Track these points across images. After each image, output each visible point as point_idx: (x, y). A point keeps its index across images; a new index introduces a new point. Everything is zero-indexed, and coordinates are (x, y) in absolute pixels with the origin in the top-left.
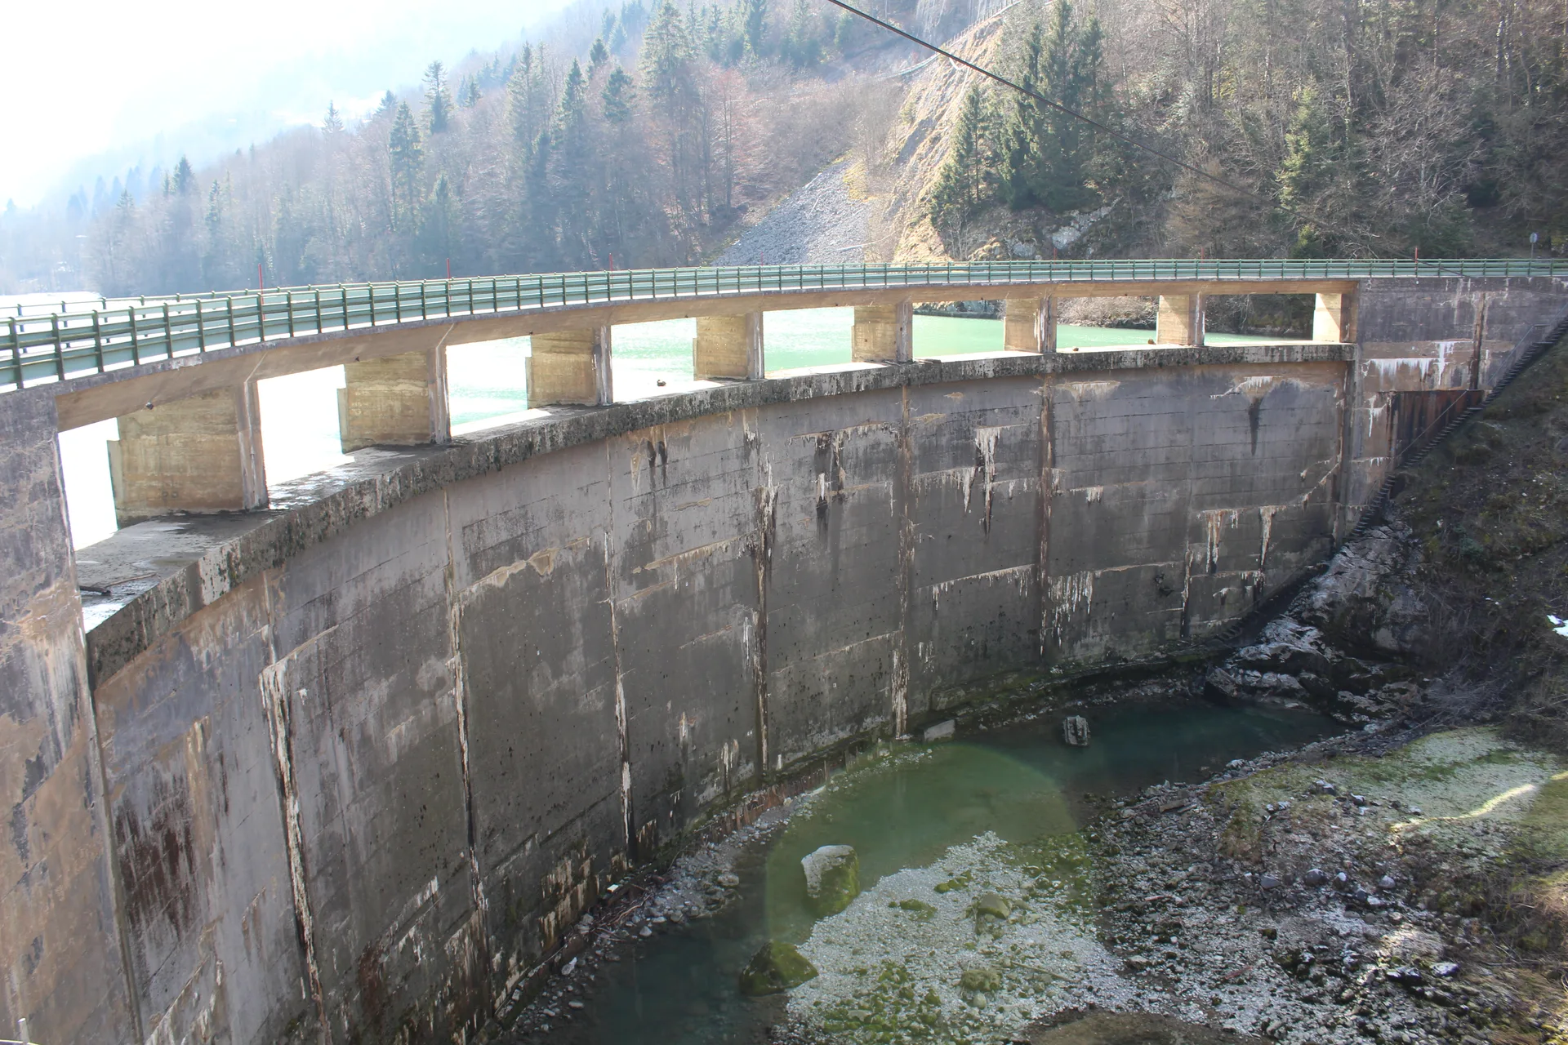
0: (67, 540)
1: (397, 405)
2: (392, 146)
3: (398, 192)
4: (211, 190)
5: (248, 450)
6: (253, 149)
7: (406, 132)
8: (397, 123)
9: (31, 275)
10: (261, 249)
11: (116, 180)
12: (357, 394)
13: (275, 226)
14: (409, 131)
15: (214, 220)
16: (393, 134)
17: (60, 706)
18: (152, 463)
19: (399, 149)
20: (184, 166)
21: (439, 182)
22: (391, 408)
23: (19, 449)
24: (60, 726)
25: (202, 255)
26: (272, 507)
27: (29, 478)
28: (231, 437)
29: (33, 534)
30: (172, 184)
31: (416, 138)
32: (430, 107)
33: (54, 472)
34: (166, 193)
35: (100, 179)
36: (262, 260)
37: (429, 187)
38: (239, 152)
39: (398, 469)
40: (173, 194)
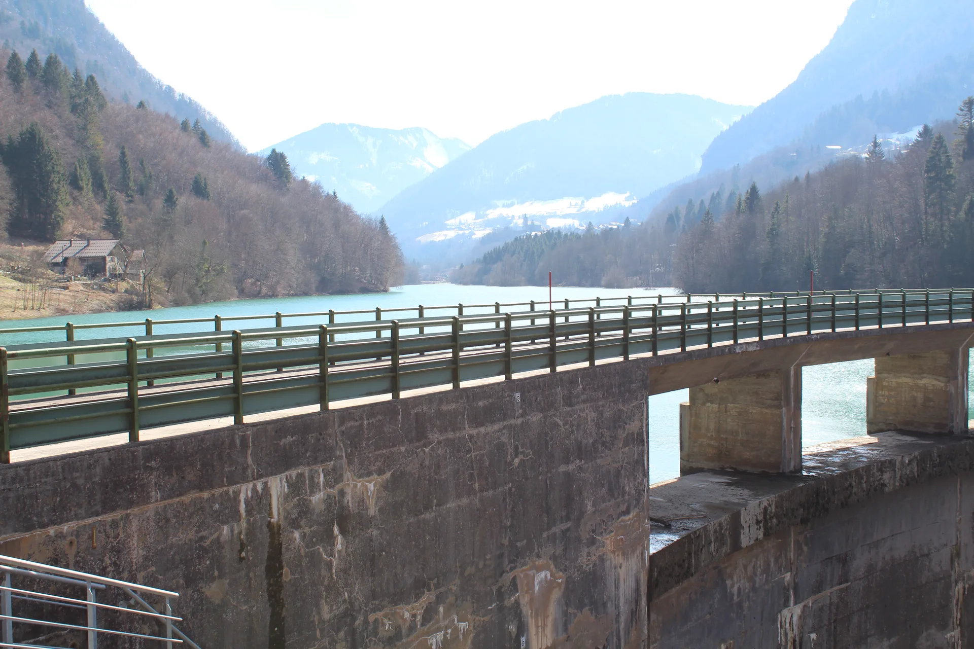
0: (645, 480)
1: (920, 396)
2: (927, 172)
3: (930, 211)
4: (772, 210)
5: (789, 423)
6: (808, 176)
7: (940, 160)
8: (932, 152)
9: (635, 274)
10: (809, 258)
11: (702, 202)
12: (884, 383)
13: (822, 239)
14: (943, 158)
15: (773, 234)
16: (928, 162)
17: (624, 609)
18: (712, 426)
19: (933, 175)
20: (753, 191)
21: (968, 202)
22: (914, 398)
23: (621, 406)
24: (622, 626)
25: (762, 261)
26: (805, 473)
27: (624, 428)
28: (777, 412)
29: (622, 472)
30: (743, 205)
31: (949, 164)
32: (962, 138)
33: (642, 426)
34: (739, 211)
35: (690, 201)
36: (809, 267)
37: (959, 207)
38: (797, 179)
39: (917, 453)
40: (744, 212)
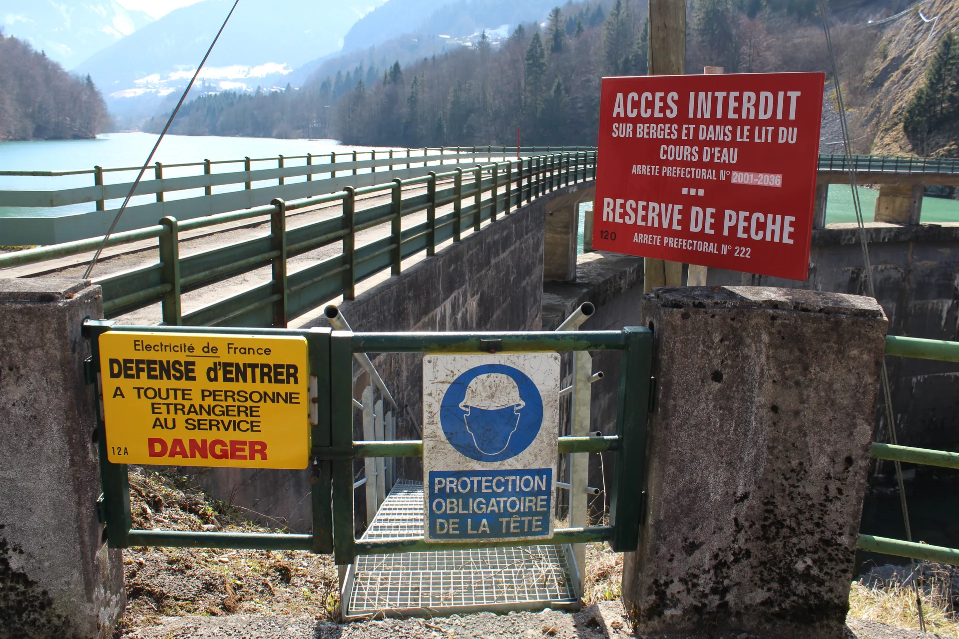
2: (528, 59)
3: (528, 88)
4: (412, 82)
6: (434, 58)
7: (536, 51)
8: (531, 45)
9: (298, 128)
10: (440, 120)
11: (348, 73)
13: (449, 106)
14: (539, 50)
15: (413, 100)
16: (528, 52)
19: (531, 62)
20: (397, 66)
21: (556, 84)
25: (404, 121)
30: (389, 78)
31: (542, 55)
32: (551, 36)
34: (384, 83)
35: (339, 72)
36: (440, 127)
37: (549, 88)
38: (426, 59)
40: (389, 83)
